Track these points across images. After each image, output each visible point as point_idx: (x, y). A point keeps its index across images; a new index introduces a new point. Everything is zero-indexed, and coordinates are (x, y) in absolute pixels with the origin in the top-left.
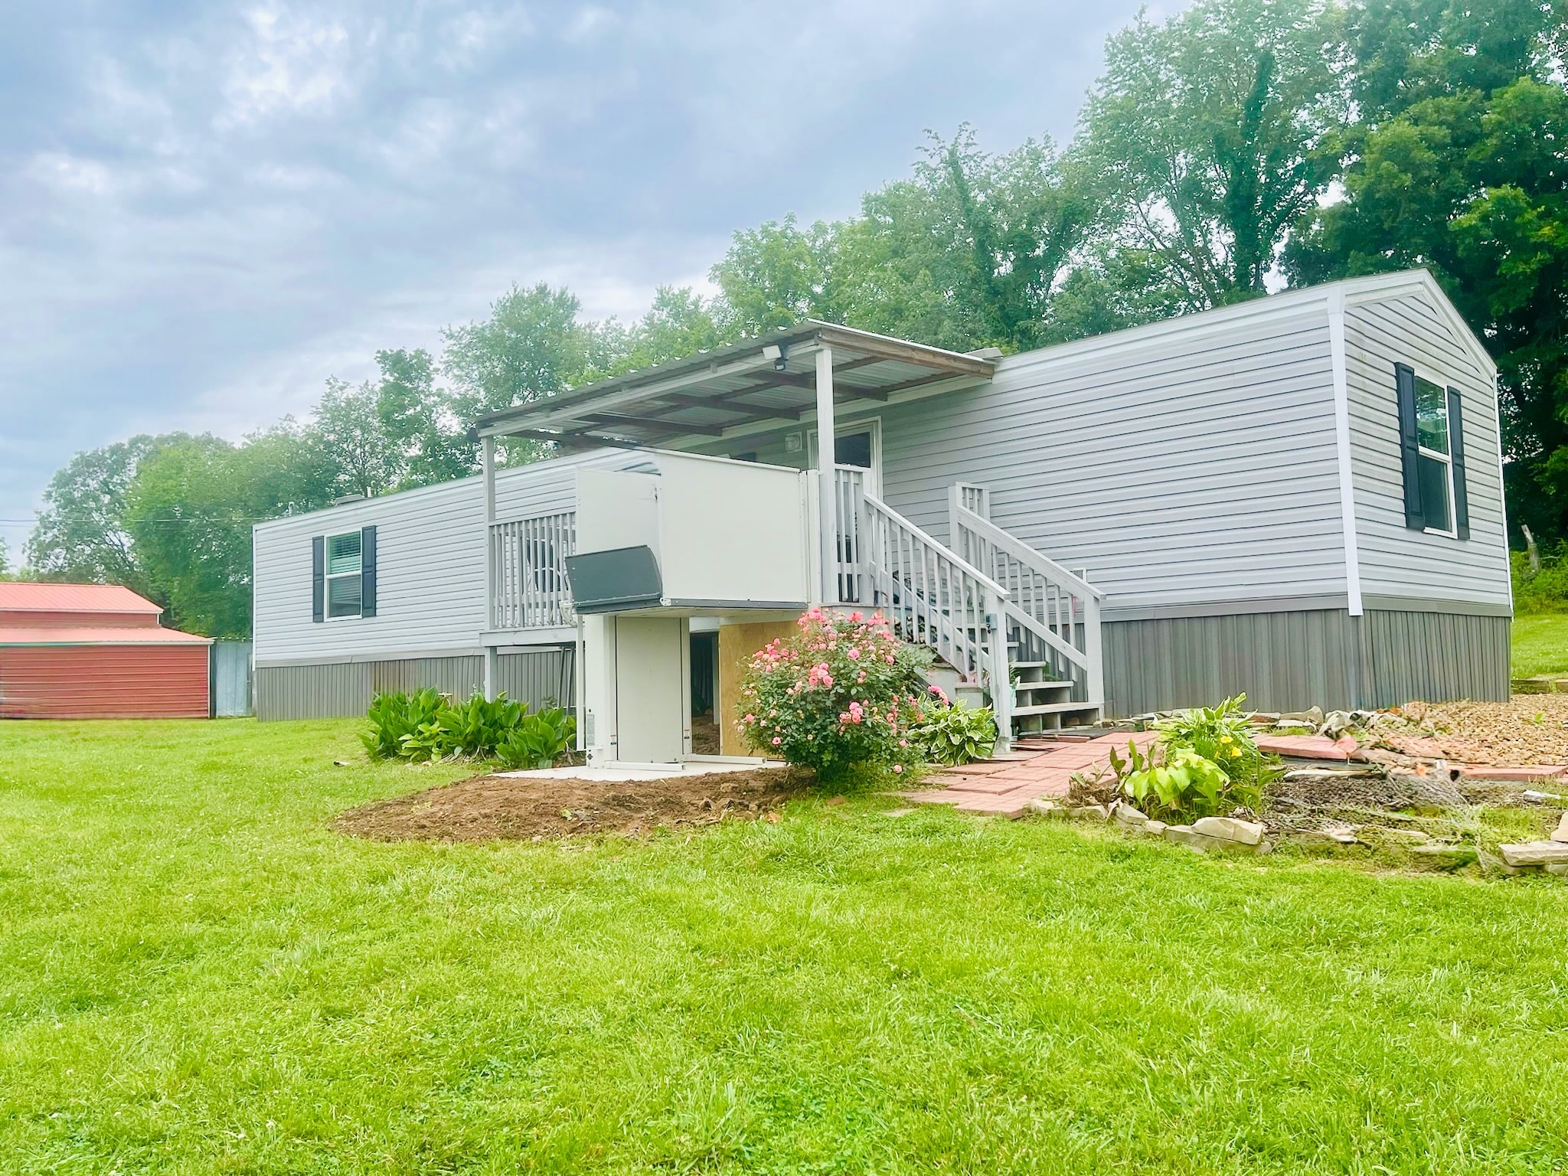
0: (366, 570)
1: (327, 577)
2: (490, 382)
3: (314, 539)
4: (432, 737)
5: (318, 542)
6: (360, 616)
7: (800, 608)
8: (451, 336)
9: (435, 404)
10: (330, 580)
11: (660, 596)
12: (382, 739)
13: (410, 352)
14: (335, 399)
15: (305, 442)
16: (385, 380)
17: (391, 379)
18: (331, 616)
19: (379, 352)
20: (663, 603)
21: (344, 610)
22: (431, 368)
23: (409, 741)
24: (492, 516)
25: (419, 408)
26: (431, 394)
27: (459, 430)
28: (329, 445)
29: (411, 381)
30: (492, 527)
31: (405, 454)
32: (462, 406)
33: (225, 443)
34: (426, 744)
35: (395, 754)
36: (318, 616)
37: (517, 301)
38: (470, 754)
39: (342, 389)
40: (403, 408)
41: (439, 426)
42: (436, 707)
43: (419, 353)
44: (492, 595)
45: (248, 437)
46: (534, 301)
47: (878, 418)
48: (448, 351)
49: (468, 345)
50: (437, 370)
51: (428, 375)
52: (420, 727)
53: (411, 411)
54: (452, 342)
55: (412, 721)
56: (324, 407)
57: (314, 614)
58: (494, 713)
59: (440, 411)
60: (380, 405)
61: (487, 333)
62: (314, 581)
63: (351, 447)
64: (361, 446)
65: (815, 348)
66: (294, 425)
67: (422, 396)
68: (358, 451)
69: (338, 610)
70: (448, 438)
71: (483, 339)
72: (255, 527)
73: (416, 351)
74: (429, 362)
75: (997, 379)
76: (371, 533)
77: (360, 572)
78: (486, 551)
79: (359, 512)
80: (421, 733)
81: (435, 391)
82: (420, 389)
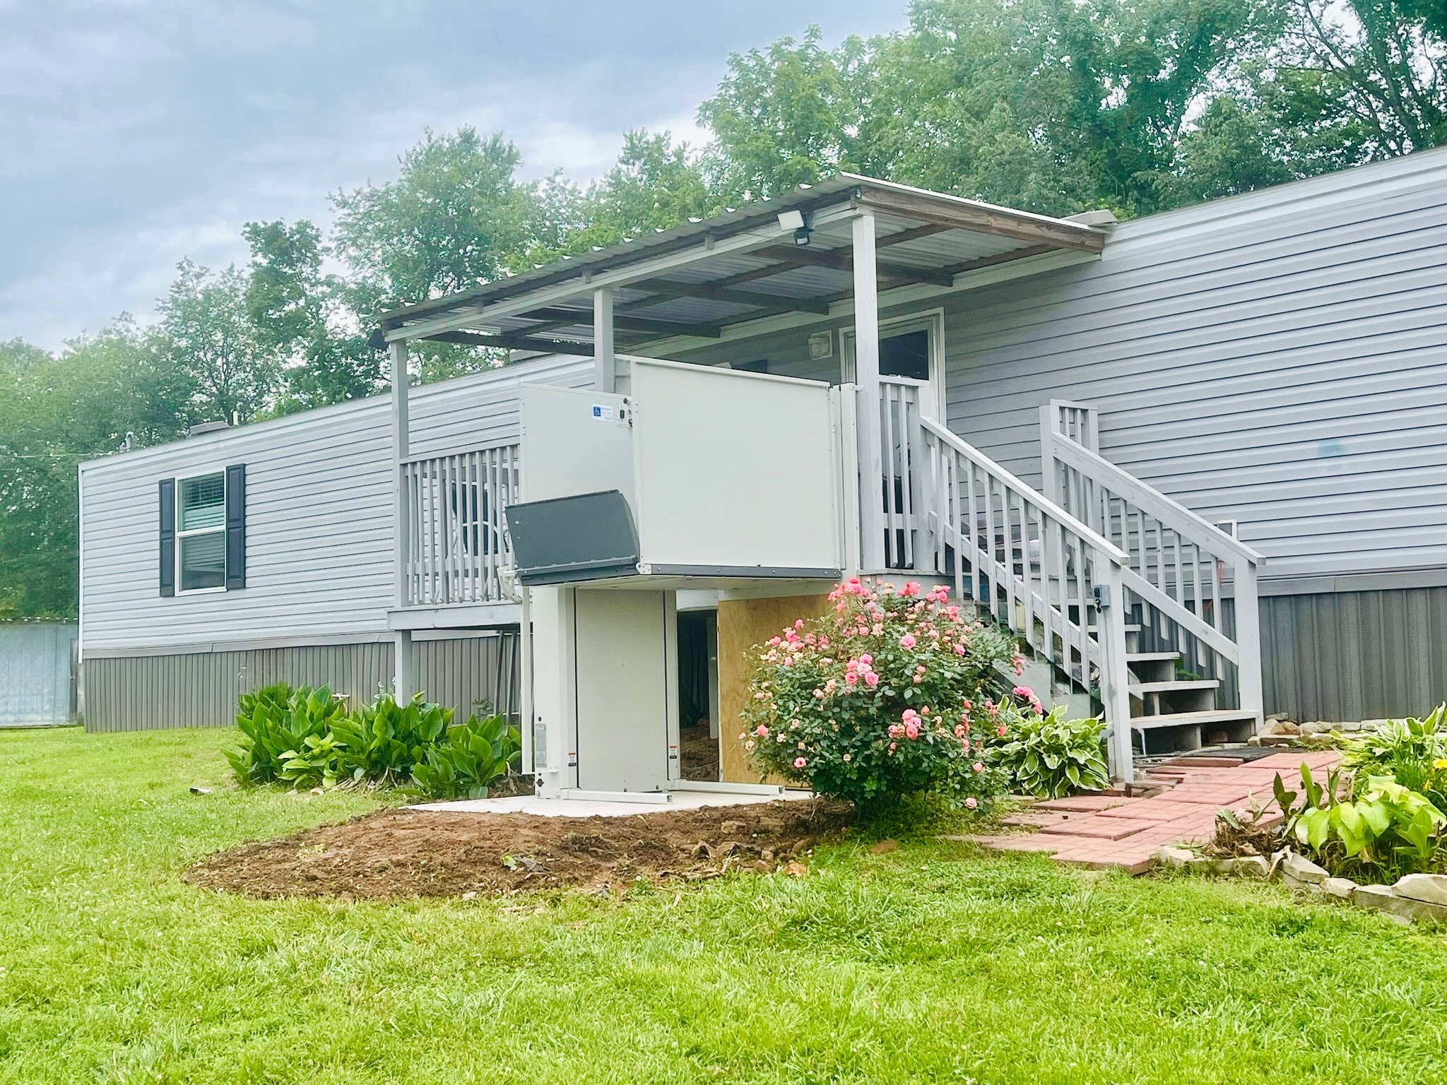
0: (232, 525)
1: (179, 534)
2: (398, 266)
3: (162, 483)
4: (323, 755)
5: (166, 487)
6: (224, 589)
7: (833, 577)
8: (344, 204)
9: (324, 297)
10: (183, 539)
11: (636, 560)
12: (256, 758)
13: (289, 225)
14: (188, 290)
15: (148, 350)
16: (255, 264)
17: (265, 262)
18: (184, 588)
19: (247, 225)
20: (641, 571)
21: (204, 581)
22: (319, 247)
23: (292, 760)
24: (404, 450)
25: (302, 302)
26: (318, 283)
27: (357, 332)
28: (179, 353)
29: (291, 264)
30: (405, 465)
31: (284, 366)
32: (361, 298)
33: (40, 352)
34: (316, 764)
35: (273, 778)
36: (166, 588)
37: (434, 154)
38: (375, 778)
39: (198, 276)
40: (281, 302)
41: (329, 326)
42: (328, 713)
43: (303, 227)
44: (405, 560)
45: (71, 343)
46: (455, 153)
47: (940, 310)
48: (341, 224)
49: (367, 214)
50: (327, 250)
51: (315, 257)
52: (307, 741)
53: (292, 307)
54: (346, 211)
55: (296, 733)
56: (174, 300)
57: (162, 585)
58: (408, 723)
59: (331, 306)
60: (249, 298)
61: (394, 198)
62: (161, 540)
63: (209, 356)
64: (224, 355)
65: (851, 213)
66: (132, 327)
67: (307, 286)
68: (219, 361)
69: (194, 579)
70: (342, 343)
71: (388, 207)
72: (81, 467)
73: (299, 224)
74: (317, 238)
75: (1108, 254)
76: (238, 473)
77: (223, 528)
78: (395, 498)
79: (222, 445)
80: (308, 749)
81: (323, 279)
82: (304, 275)
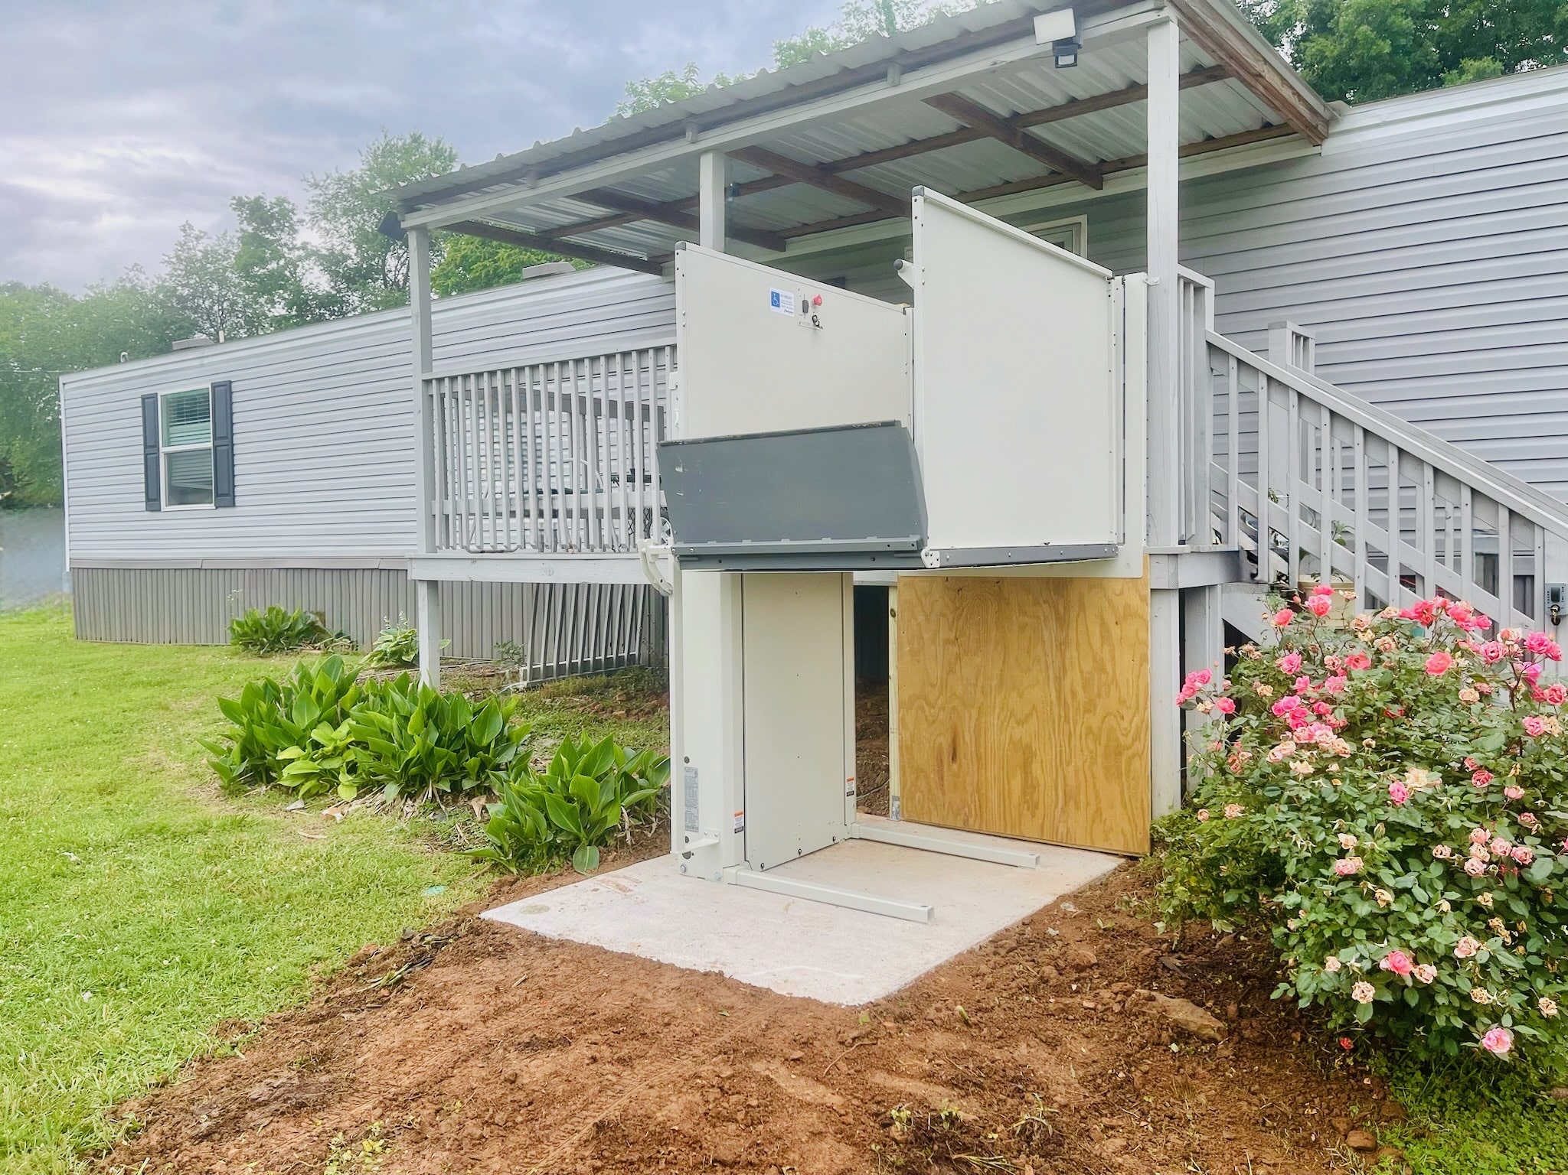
0: (219, 442)
1: (163, 450)
3: (144, 398)
4: (337, 752)
5: (148, 402)
6: (212, 506)
8: (316, 186)
9: (300, 259)
10: (168, 455)
11: (921, 544)
12: (246, 752)
13: (269, 200)
14: (190, 249)
15: (156, 296)
16: (242, 230)
17: (250, 229)
18: (169, 504)
19: (234, 198)
20: (928, 562)
21: (190, 498)
22: (295, 219)
24: (427, 362)
25: (282, 262)
26: (294, 248)
28: (182, 299)
29: (272, 231)
30: (428, 382)
31: (270, 315)
32: (331, 262)
33: (65, 295)
34: (328, 765)
35: (270, 780)
36: (152, 501)
37: (389, 151)
38: (412, 797)
39: (198, 238)
40: (264, 262)
41: (305, 283)
42: (341, 691)
43: (280, 202)
44: (430, 496)
47: (1083, 219)
48: (314, 202)
49: (335, 196)
50: (301, 221)
51: (291, 227)
53: (273, 266)
54: (318, 191)
56: (178, 257)
57: (148, 499)
59: (307, 267)
60: (238, 257)
61: (357, 184)
62: (146, 455)
63: (207, 303)
64: (220, 303)
66: (142, 277)
67: (285, 249)
68: (216, 308)
69: (182, 495)
70: (315, 297)
71: (352, 190)
72: (62, 379)
73: (277, 199)
74: (292, 211)
75: (1330, 147)
76: (224, 390)
77: (210, 445)
78: (418, 420)
79: (206, 361)
80: (316, 745)
81: (299, 245)
82: (283, 242)
